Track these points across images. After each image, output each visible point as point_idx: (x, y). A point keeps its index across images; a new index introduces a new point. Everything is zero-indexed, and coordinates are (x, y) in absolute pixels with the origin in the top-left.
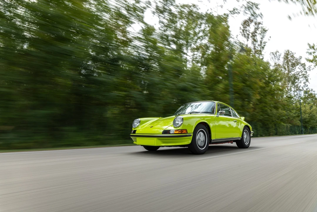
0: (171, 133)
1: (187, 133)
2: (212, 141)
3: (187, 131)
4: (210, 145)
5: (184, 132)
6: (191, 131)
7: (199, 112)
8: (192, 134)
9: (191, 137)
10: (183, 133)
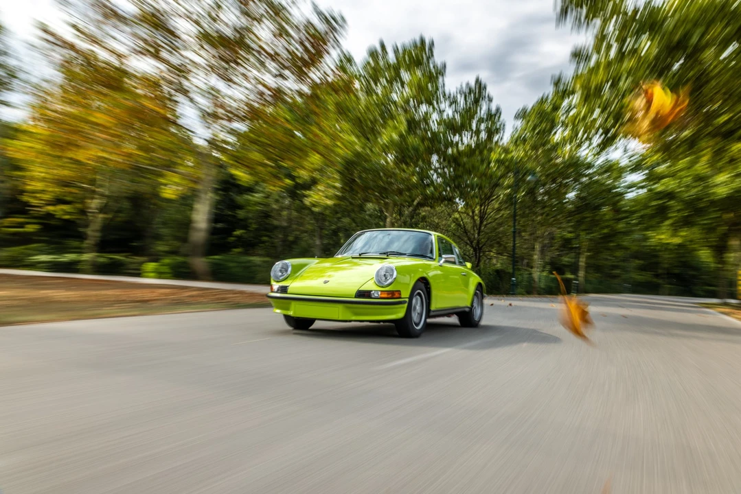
0: (373, 296)
1: (400, 298)
2: (432, 314)
3: (400, 294)
4: (429, 320)
5: (397, 295)
6: (406, 294)
7: (405, 254)
8: (407, 300)
9: (406, 305)
10: (395, 297)
